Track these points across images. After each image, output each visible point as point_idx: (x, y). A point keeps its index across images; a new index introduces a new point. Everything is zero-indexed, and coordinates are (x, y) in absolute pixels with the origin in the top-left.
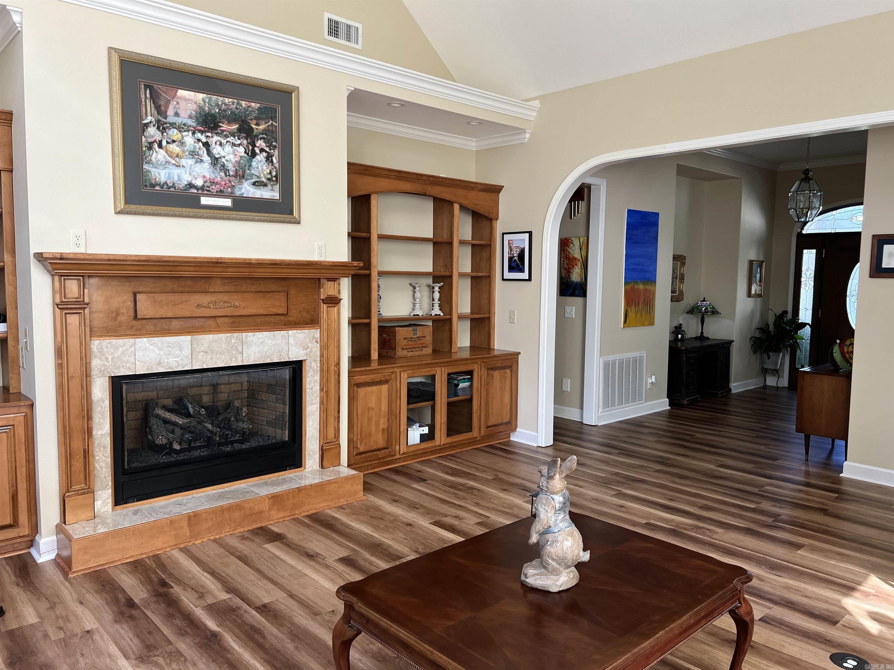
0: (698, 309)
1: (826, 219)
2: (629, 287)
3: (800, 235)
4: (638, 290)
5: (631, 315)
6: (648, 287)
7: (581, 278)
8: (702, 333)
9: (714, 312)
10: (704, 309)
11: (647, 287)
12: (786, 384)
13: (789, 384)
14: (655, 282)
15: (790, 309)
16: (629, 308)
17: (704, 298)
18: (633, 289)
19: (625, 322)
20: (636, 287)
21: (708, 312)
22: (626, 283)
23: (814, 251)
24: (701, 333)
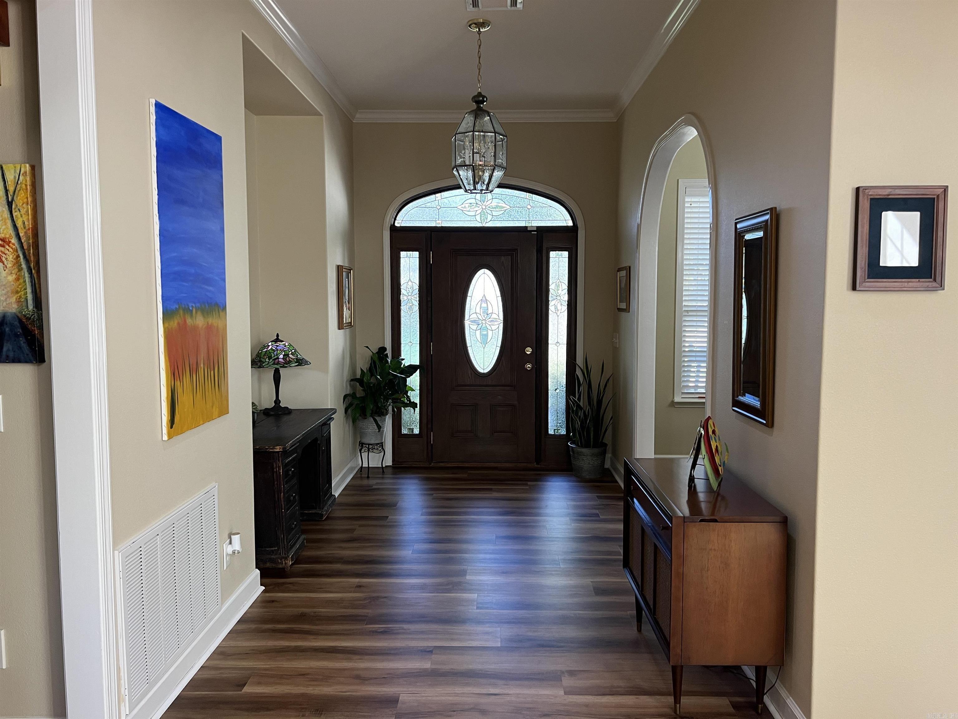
0: (270, 358)
1: (428, 205)
2: (174, 323)
3: (393, 228)
4: (195, 328)
5: (184, 400)
6: (213, 320)
7: (18, 301)
8: (277, 401)
9: (301, 362)
10: (281, 356)
11: (210, 320)
12: (389, 461)
13: (393, 461)
14: (224, 308)
15: (388, 345)
16: (178, 383)
17: (278, 335)
18: (183, 327)
19: (172, 422)
20: (189, 321)
21: (290, 362)
22: (167, 314)
23: (416, 254)
24: (275, 402)
